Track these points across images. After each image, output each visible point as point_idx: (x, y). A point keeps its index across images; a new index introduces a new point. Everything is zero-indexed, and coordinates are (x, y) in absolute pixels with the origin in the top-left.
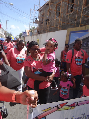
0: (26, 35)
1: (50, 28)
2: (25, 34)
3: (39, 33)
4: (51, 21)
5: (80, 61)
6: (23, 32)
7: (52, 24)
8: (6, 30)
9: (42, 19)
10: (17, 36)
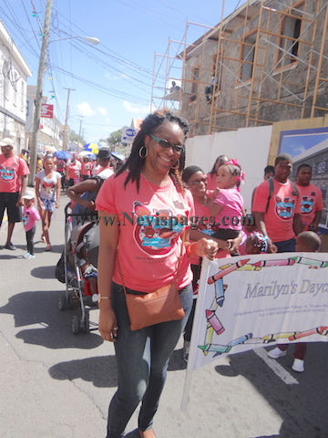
1: (219, 116)
2: (132, 135)
5: (288, 209)
7: (228, 104)
8: (66, 121)
9: (191, 85)
10: (101, 141)
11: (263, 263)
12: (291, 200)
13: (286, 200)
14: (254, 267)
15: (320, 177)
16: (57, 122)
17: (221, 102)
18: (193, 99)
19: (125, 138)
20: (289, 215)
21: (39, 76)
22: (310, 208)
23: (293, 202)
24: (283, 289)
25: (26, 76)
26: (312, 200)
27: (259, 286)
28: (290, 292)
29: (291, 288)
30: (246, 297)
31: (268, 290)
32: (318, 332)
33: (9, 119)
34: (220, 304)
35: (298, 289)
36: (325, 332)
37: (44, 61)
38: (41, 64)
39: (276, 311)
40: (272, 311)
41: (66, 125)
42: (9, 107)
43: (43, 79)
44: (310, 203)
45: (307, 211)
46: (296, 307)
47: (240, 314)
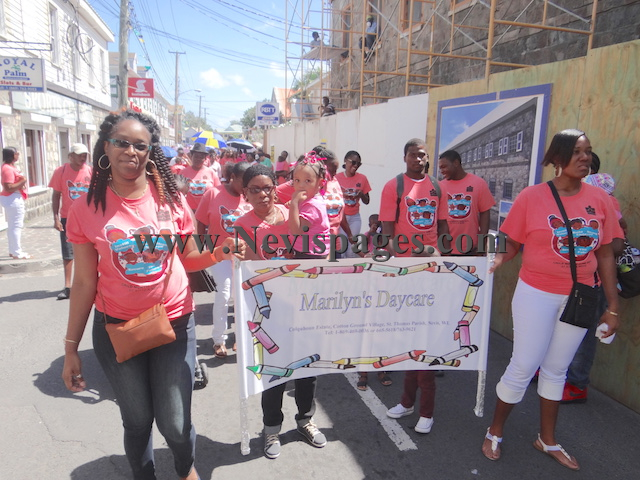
0: (276, 115)
1: (380, 78)
2: (271, 113)
3: (329, 106)
4: (387, 46)
5: (427, 215)
6: (257, 103)
7: (391, 60)
8: (176, 99)
9: (342, 35)
10: (233, 123)
11: (319, 270)
12: (429, 202)
13: (422, 202)
14: (307, 274)
15: (487, 163)
16: (163, 102)
17: (383, 58)
18: (345, 55)
19: (260, 118)
20: (428, 222)
21: (121, 41)
22: (467, 210)
23: (433, 204)
24: (352, 302)
25: (105, 41)
26: (468, 198)
27: (319, 297)
28: (363, 305)
29: (363, 301)
30: (302, 309)
31: (332, 302)
32: (412, 358)
33: (84, 107)
34: (267, 314)
35: (374, 301)
36: (421, 357)
37: (126, 19)
38: (122, 24)
39: (349, 329)
40: (343, 329)
41: (176, 105)
42: (82, 89)
43: (127, 45)
44: (464, 203)
45: (462, 213)
46: (375, 325)
47: (298, 330)
